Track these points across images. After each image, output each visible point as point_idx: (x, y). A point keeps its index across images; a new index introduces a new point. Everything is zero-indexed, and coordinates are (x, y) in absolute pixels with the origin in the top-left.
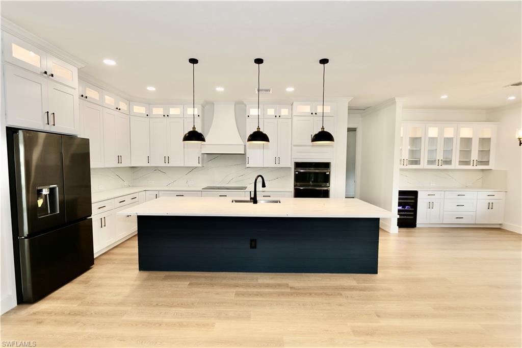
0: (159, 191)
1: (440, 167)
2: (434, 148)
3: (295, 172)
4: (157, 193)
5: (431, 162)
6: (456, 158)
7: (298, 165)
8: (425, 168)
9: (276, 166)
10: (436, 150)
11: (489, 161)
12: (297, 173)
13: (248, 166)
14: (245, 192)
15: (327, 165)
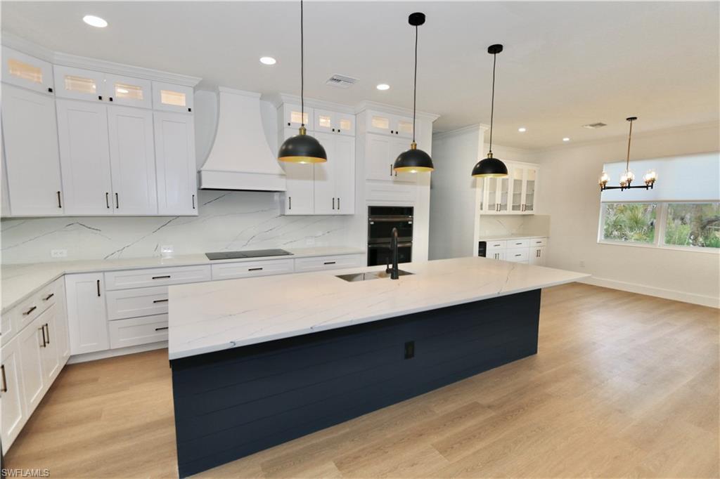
0: (104, 272)
1: (499, 213)
3: (369, 222)
4: (99, 276)
6: (510, 202)
7: (374, 211)
8: (487, 213)
9: (333, 212)
11: (532, 206)
12: (372, 223)
13: (288, 212)
14: (294, 258)
15: (409, 211)
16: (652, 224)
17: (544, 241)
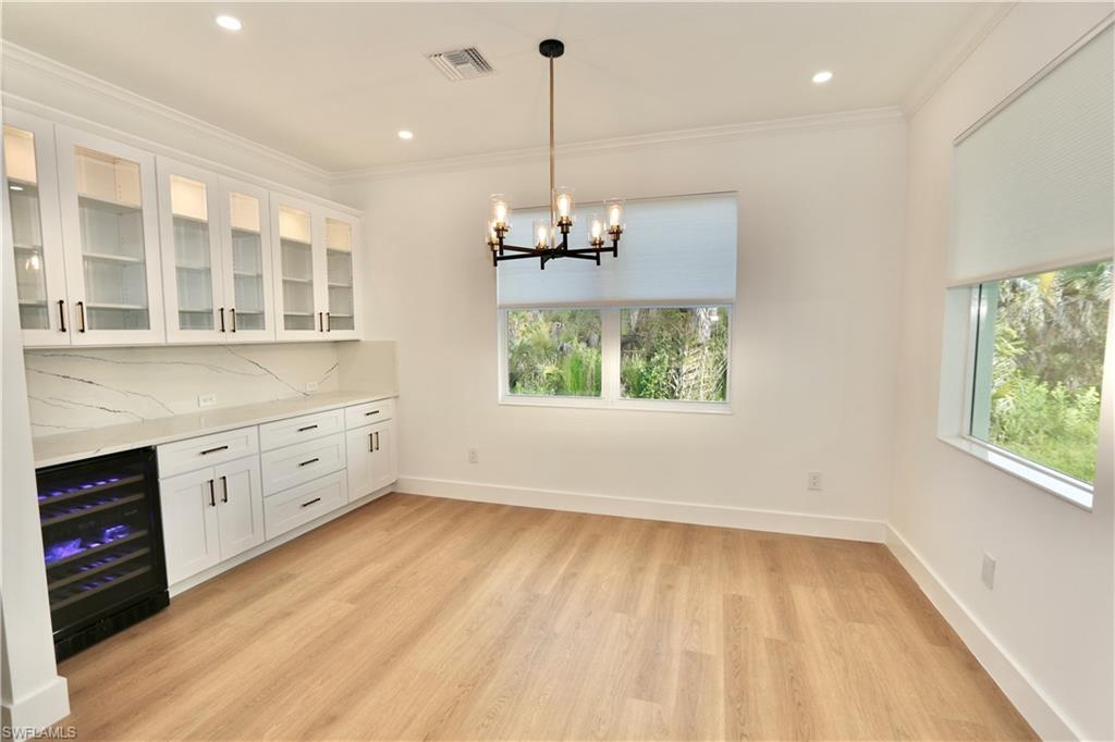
1: (230, 338)
2: (199, 264)
5: (191, 319)
6: (274, 304)
10: (208, 271)
11: (352, 317)
16: (562, 349)
17: (386, 409)
